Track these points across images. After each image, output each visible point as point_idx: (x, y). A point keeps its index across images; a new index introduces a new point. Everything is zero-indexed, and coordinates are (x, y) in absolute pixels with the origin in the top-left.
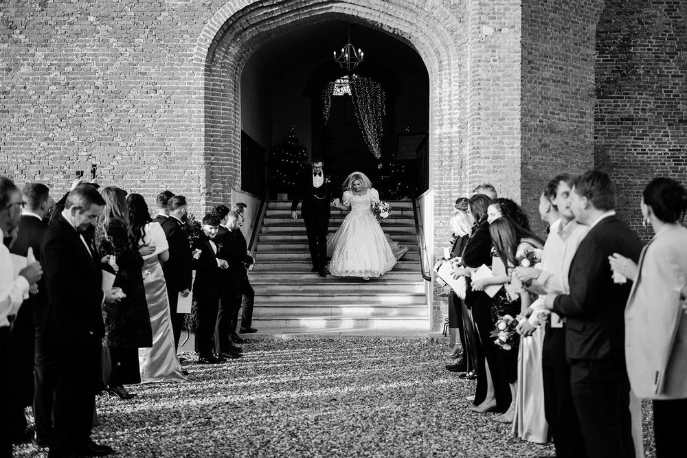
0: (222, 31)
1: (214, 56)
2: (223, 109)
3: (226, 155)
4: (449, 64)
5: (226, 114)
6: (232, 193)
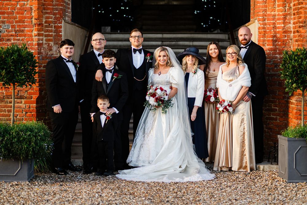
6: (63, 25)
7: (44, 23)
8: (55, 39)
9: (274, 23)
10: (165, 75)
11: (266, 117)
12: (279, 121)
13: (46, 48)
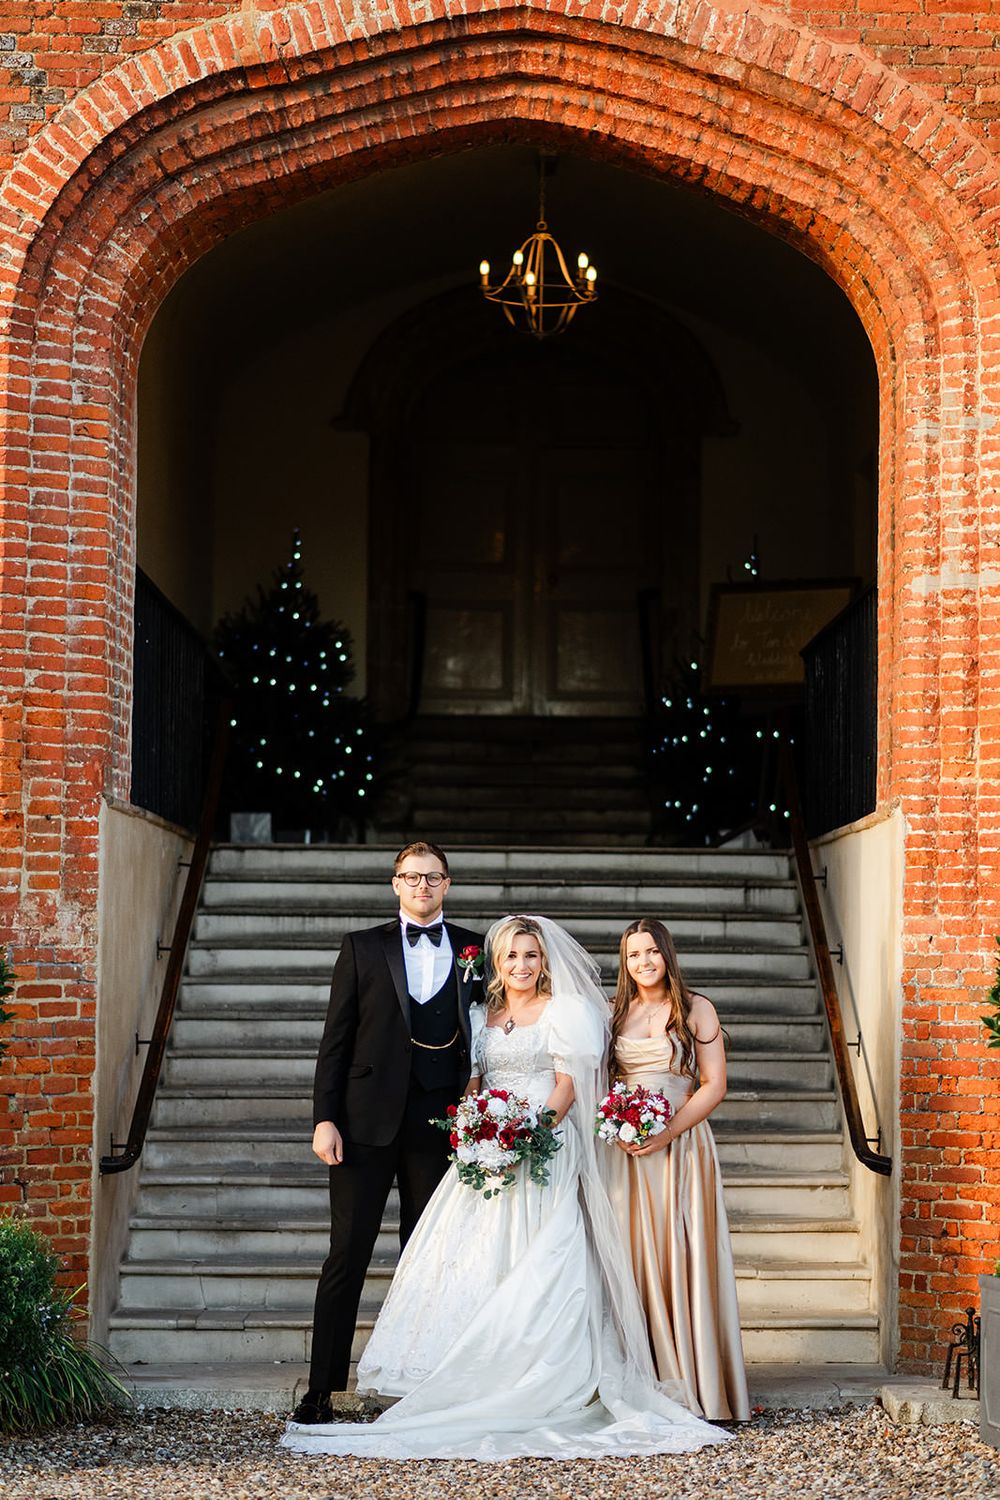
0: (83, 179)
1: (47, 276)
2: (79, 485)
3: (84, 666)
4: (966, 330)
5: (89, 502)
6: (103, 816)
7: (24, 810)
8: (67, 877)
9: (969, 821)
10: (528, 1029)
11: (937, 1206)
12: (989, 1223)
13: (33, 914)
